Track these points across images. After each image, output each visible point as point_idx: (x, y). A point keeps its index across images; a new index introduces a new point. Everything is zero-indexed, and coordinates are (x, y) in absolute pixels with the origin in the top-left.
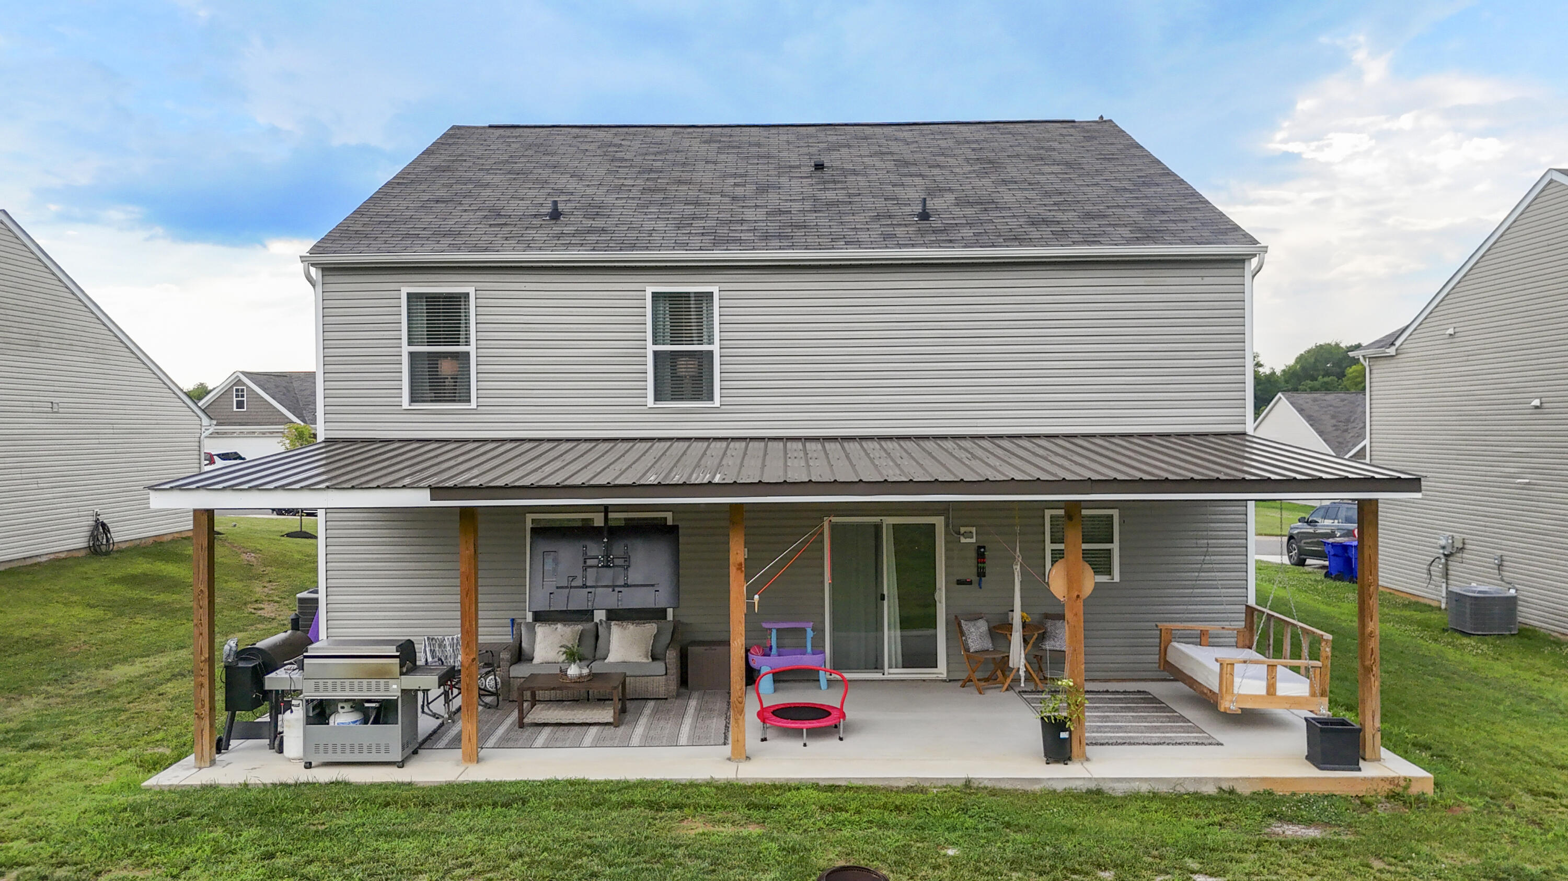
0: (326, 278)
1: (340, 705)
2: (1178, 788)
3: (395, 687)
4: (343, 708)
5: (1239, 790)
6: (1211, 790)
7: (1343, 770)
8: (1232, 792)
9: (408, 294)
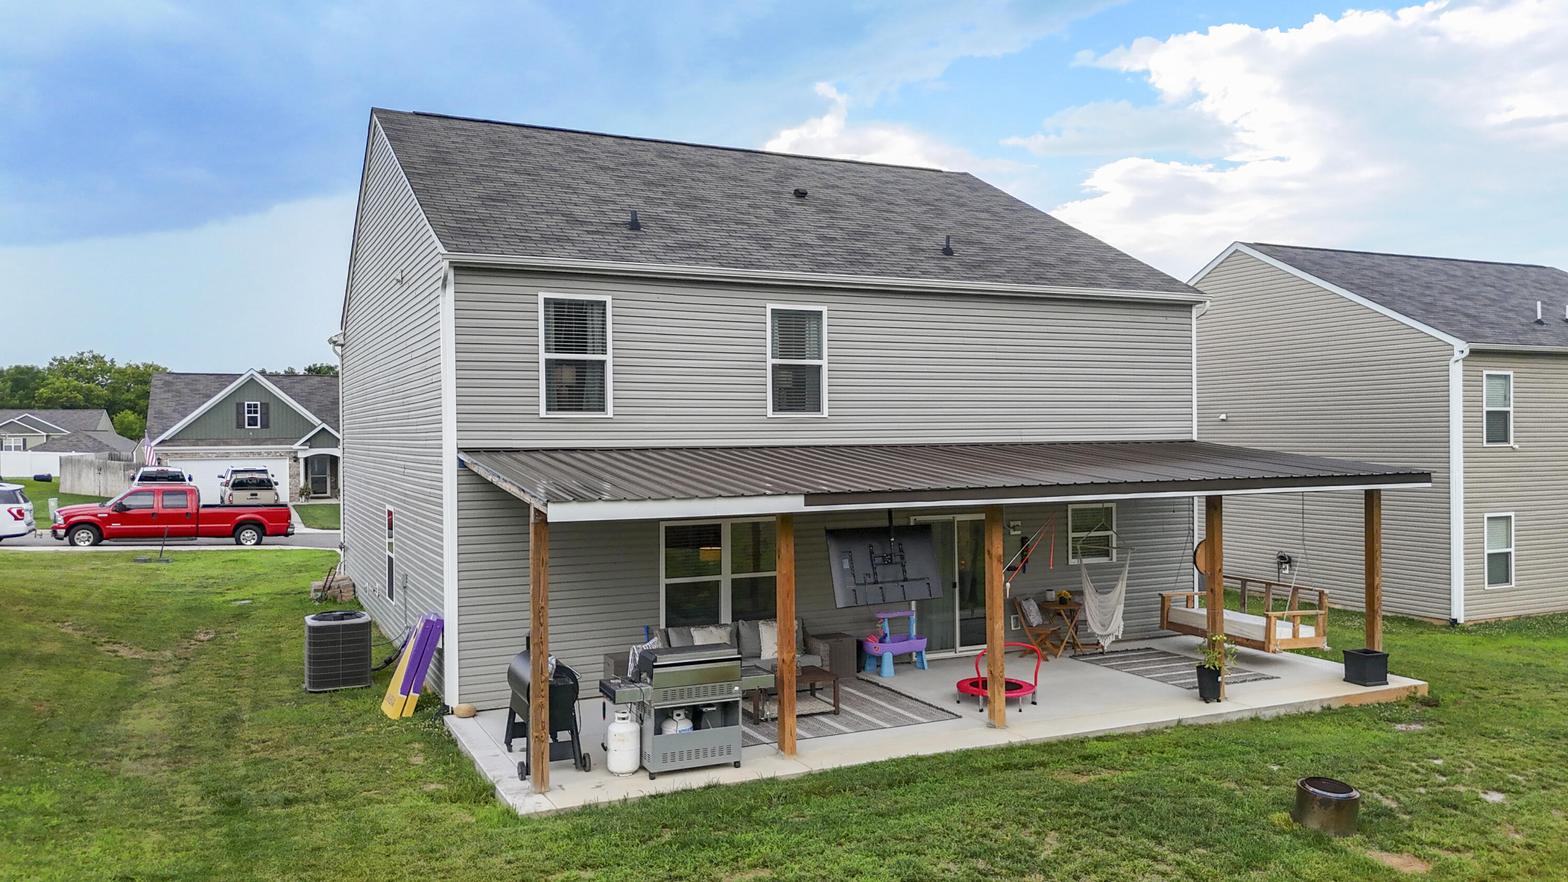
0: (458, 277)
1: (676, 712)
2: (1301, 710)
3: (737, 688)
4: (678, 715)
5: (1333, 707)
6: (1317, 709)
7: (1380, 685)
8: (1329, 708)
9: (545, 299)
